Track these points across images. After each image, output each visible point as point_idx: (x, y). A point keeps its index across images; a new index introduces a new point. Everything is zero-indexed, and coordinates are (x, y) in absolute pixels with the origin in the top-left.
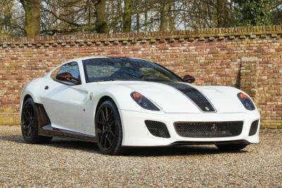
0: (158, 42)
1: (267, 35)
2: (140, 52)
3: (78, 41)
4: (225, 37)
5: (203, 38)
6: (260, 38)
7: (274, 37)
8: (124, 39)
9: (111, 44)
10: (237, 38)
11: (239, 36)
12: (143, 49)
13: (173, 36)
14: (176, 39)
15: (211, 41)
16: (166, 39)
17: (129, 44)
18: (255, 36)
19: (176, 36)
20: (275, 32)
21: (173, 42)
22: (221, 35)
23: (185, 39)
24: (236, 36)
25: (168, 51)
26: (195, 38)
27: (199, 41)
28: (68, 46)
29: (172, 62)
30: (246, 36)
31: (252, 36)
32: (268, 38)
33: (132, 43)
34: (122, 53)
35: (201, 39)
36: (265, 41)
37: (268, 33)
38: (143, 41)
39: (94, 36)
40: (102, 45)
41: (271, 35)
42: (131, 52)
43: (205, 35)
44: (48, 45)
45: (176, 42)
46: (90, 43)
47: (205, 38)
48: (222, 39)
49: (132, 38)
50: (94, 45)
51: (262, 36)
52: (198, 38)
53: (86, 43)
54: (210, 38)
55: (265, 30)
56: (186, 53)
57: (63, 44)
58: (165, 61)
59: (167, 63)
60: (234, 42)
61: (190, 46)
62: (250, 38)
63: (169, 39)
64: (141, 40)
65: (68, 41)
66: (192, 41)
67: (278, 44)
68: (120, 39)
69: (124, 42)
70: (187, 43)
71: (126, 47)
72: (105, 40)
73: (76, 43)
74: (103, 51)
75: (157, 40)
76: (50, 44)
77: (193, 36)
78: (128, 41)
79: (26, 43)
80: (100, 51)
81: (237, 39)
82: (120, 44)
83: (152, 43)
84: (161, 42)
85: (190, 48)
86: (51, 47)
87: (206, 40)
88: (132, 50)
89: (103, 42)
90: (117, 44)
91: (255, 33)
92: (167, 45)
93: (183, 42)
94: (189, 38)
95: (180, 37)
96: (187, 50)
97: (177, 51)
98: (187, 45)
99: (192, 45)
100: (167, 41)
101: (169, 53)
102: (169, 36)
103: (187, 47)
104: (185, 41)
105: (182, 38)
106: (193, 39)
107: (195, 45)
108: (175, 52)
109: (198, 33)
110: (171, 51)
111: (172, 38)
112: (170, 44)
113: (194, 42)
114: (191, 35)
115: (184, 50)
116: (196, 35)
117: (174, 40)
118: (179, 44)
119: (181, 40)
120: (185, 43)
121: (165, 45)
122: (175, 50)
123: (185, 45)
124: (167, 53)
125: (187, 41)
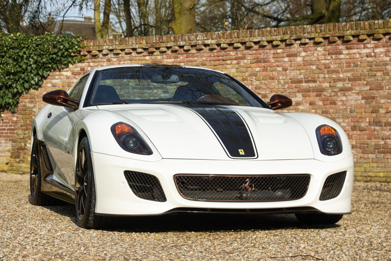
0: (326, 42)
2: (299, 59)
3: (207, 42)
8: (274, 38)
9: (256, 47)
12: (303, 54)
13: (348, 32)
14: (354, 36)
16: (339, 37)
17: (283, 45)
19: (353, 32)
21: (350, 41)
23: (369, 36)
25: (342, 56)
26: (385, 35)
28: (193, 51)
29: (349, 75)
33: (287, 45)
34: (272, 60)
38: (303, 41)
39: (230, 34)
40: (242, 47)
42: (286, 59)
44: (164, 49)
45: (355, 41)
46: (225, 46)
49: (287, 37)
50: (231, 48)
52: (390, 34)
53: (219, 45)
56: (370, 59)
57: (186, 48)
58: (337, 72)
59: (341, 76)
61: (376, 47)
63: (343, 37)
64: (300, 39)
65: (193, 43)
66: (379, 40)
68: (269, 38)
69: (275, 43)
71: (279, 51)
72: (247, 39)
73: (206, 45)
74: (244, 58)
75: (325, 38)
76: (168, 48)
77: (381, 31)
78: (282, 41)
79: (135, 46)
80: (240, 58)
82: (269, 46)
83: (317, 44)
84: (331, 43)
85: (377, 50)
86: (169, 52)
88: (288, 56)
89: (243, 43)
90: (264, 46)
92: (341, 47)
93: (365, 42)
94: (375, 35)
95: (360, 32)
96: (373, 54)
97: (356, 56)
98: (372, 46)
99: (380, 45)
100: (340, 40)
101: (344, 59)
102: (342, 32)
103: (372, 49)
104: (368, 40)
105: (363, 34)
106: (382, 36)
107: (385, 46)
108: (353, 58)
109: (389, 25)
110: (347, 57)
111: (347, 35)
112: (345, 45)
113: (383, 41)
114: (377, 30)
115: (368, 54)
116: (386, 29)
117: (351, 38)
118: (359, 44)
119: (361, 37)
120: (369, 42)
121: (338, 46)
122: (353, 55)
123: (369, 46)
124: (341, 59)
125: (371, 40)
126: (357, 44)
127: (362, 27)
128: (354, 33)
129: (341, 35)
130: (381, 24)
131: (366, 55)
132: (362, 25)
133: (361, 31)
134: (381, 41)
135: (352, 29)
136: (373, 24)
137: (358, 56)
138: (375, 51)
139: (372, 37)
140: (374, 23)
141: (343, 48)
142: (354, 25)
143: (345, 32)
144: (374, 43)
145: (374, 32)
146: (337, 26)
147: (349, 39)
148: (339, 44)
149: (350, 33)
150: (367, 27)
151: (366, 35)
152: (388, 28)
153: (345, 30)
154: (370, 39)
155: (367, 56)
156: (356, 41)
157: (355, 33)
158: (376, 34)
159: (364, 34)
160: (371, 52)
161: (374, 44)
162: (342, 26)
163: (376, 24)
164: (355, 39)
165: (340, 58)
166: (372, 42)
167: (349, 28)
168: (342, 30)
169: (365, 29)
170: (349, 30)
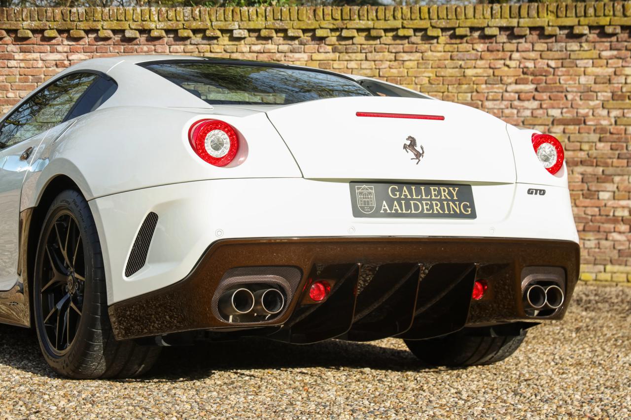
1: (277, 31)
4: (168, 31)
5: (111, 34)
6: (259, 38)
7: (293, 38)
10: (200, 35)
11: (203, 31)
13: (26, 24)
14: (34, 31)
15: (131, 40)
16: (9, 31)
18: (245, 33)
20: (296, 24)
21: (28, 38)
22: (156, 26)
23: (60, 32)
24: (195, 31)
25: (12, 63)
26: (87, 32)
27: (98, 39)
30: (223, 31)
31: (236, 34)
32: (278, 38)
35: (102, 34)
36: (270, 46)
37: (278, 25)
41: (285, 31)
43: (115, 25)
45: (36, 38)
47: (115, 32)
48: (159, 38)
51: (264, 33)
52: (96, 31)
54: (128, 34)
55: (270, 17)
58: (4, 89)
59: (11, 95)
60: (190, 47)
61: (72, 51)
62: (232, 39)
63: (15, 31)
66: (77, 39)
67: (305, 56)
70: (65, 45)
77: (83, 25)
81: (198, 38)
85: (74, 57)
87: (117, 38)
91: (245, 25)
92: (11, 48)
93: (54, 41)
94: (71, 31)
95: (46, 25)
96: (66, 62)
97: (38, 63)
98: (65, 50)
99: (79, 48)
100: (9, 36)
101: (16, 68)
102: (15, 22)
103: (65, 54)
104: (59, 38)
105: (51, 29)
106: (83, 34)
107: (87, 51)
108: (33, 68)
109: (96, 17)
110: (22, 65)
111: (23, 29)
112: (18, 44)
113: (85, 42)
114: (75, 23)
115: (58, 62)
116: (91, 22)
117: (30, 34)
118: (43, 45)
119: (47, 34)
120: (60, 43)
121: (6, 46)
122: (31, 62)
123: (60, 48)
124: (12, 67)
125: (64, 39)
126: (40, 45)
127: (50, 17)
128: (35, 25)
129: (14, 28)
130: (83, 13)
131: (54, 62)
132: (49, 14)
133: (48, 23)
134: (81, 42)
135: (31, 18)
136: (68, 12)
137: (40, 64)
138: (70, 58)
139: (65, 35)
140: (70, 11)
141: (15, 50)
142: (36, 13)
143: (19, 23)
144: (68, 45)
145: (70, 27)
146: (5, 12)
147: (26, 36)
148: (7, 43)
149: (29, 25)
150: (58, 17)
151: (55, 30)
152: (94, 21)
153: (21, 19)
154: (63, 37)
155: (57, 65)
156: (39, 39)
157: (38, 26)
158: (73, 29)
159: (53, 29)
160: (63, 58)
161: (69, 47)
162: (15, 13)
163: (74, 13)
164: (36, 35)
165: (10, 65)
166: (66, 42)
167: (27, 17)
168: (14, 19)
169: (55, 21)
170: (27, 21)
